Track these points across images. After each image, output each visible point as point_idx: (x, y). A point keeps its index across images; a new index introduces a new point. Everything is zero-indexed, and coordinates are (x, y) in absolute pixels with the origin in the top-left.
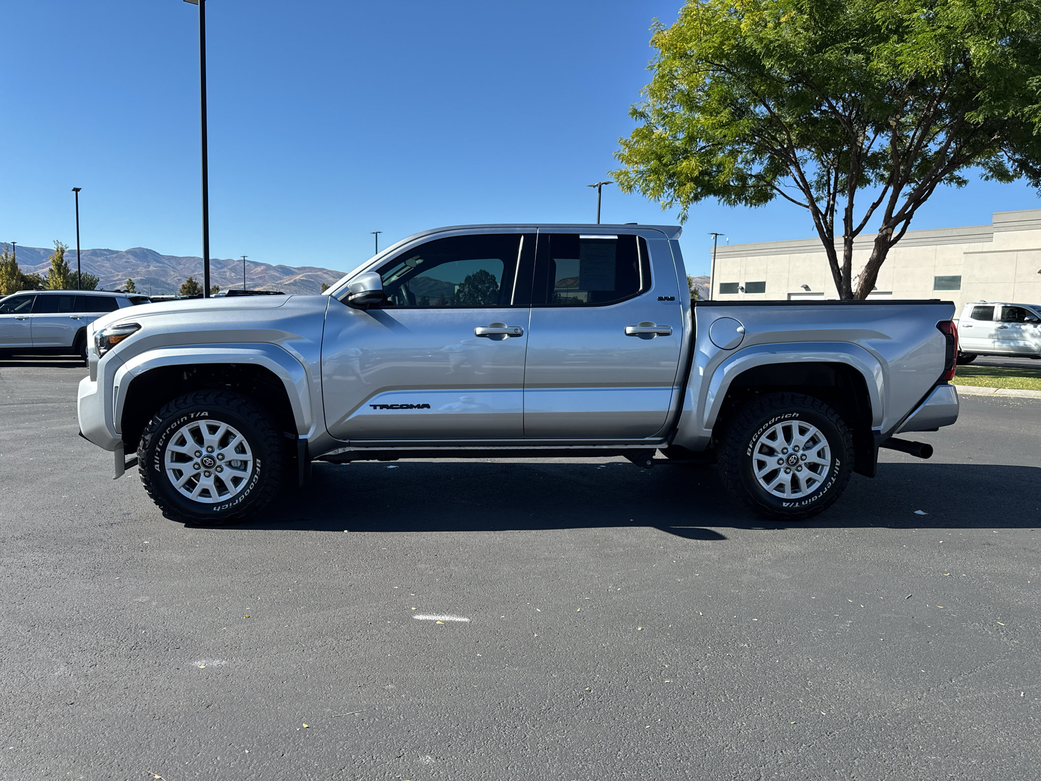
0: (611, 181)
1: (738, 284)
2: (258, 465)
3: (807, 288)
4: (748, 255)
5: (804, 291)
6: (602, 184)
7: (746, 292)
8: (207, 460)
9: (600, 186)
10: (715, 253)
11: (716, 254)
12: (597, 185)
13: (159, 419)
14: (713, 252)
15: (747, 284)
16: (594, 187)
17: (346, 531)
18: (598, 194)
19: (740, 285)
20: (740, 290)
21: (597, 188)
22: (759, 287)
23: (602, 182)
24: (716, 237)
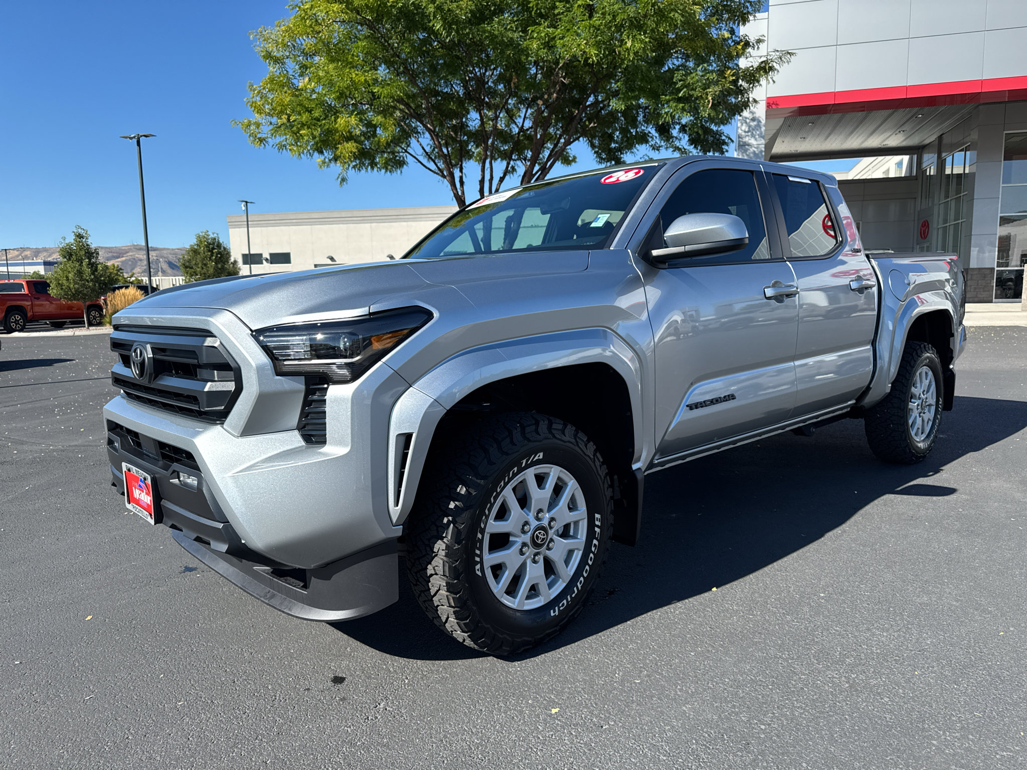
0: (152, 134)
1: (261, 255)
2: (598, 523)
3: (332, 259)
4: (267, 226)
5: (330, 262)
6: (141, 136)
7: (271, 263)
8: (540, 533)
9: (139, 138)
10: (248, 221)
11: (249, 223)
12: (134, 137)
13: (479, 481)
14: (246, 220)
15: (271, 255)
16: (131, 138)
17: (714, 589)
18: (137, 148)
19: (264, 256)
20: (264, 261)
21: (135, 141)
22: (284, 258)
23: (141, 134)
24: (247, 205)
